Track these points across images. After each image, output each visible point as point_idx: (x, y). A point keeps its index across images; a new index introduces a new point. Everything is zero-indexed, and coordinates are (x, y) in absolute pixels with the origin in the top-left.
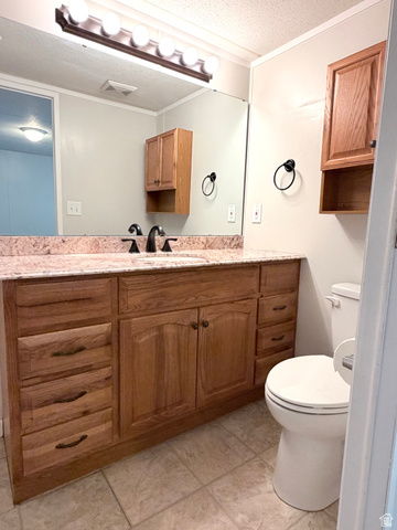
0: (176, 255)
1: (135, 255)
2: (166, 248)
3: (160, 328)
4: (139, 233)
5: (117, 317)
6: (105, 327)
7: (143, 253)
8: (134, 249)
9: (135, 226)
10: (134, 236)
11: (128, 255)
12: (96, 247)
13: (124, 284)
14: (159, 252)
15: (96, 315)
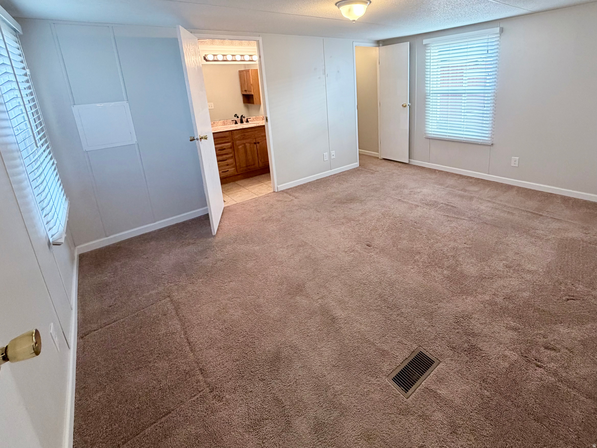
0: (250, 124)
1: (237, 125)
2: (247, 121)
3: (244, 144)
4: (238, 117)
5: (232, 141)
6: (229, 144)
7: (239, 124)
8: (236, 123)
9: (236, 115)
10: (236, 119)
11: (234, 125)
12: (224, 124)
13: (233, 133)
14: (245, 123)
15: (227, 141)
